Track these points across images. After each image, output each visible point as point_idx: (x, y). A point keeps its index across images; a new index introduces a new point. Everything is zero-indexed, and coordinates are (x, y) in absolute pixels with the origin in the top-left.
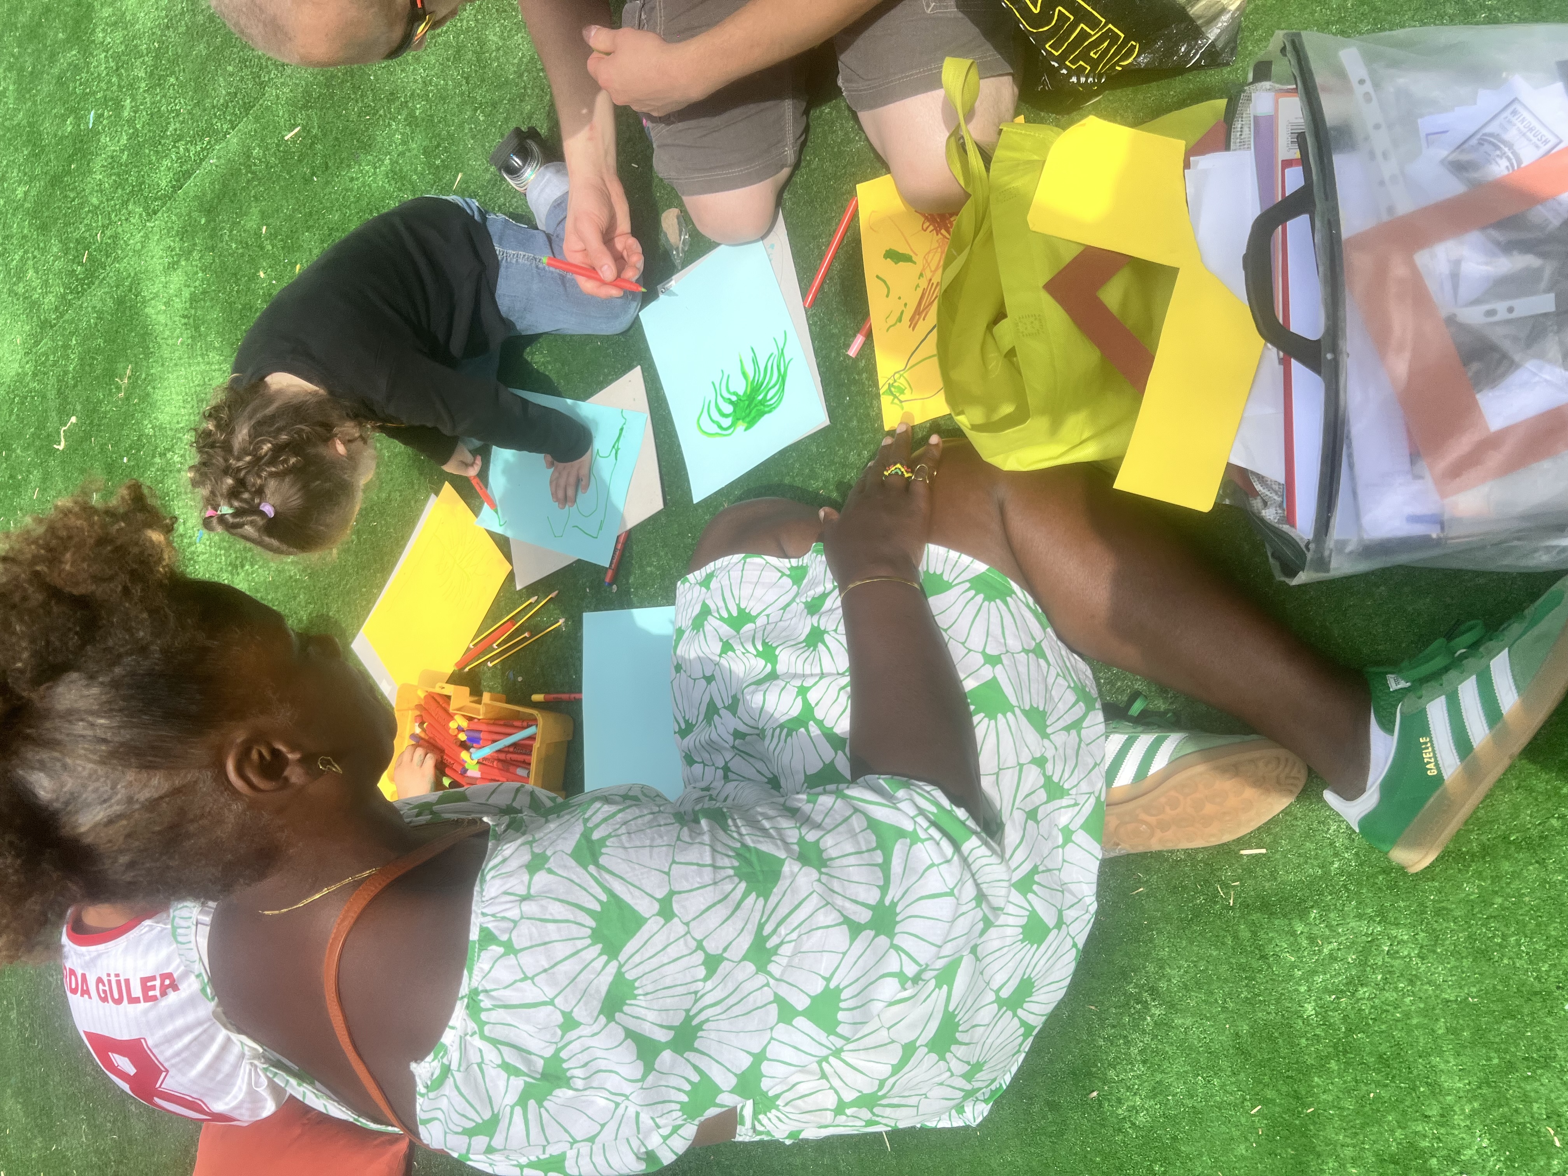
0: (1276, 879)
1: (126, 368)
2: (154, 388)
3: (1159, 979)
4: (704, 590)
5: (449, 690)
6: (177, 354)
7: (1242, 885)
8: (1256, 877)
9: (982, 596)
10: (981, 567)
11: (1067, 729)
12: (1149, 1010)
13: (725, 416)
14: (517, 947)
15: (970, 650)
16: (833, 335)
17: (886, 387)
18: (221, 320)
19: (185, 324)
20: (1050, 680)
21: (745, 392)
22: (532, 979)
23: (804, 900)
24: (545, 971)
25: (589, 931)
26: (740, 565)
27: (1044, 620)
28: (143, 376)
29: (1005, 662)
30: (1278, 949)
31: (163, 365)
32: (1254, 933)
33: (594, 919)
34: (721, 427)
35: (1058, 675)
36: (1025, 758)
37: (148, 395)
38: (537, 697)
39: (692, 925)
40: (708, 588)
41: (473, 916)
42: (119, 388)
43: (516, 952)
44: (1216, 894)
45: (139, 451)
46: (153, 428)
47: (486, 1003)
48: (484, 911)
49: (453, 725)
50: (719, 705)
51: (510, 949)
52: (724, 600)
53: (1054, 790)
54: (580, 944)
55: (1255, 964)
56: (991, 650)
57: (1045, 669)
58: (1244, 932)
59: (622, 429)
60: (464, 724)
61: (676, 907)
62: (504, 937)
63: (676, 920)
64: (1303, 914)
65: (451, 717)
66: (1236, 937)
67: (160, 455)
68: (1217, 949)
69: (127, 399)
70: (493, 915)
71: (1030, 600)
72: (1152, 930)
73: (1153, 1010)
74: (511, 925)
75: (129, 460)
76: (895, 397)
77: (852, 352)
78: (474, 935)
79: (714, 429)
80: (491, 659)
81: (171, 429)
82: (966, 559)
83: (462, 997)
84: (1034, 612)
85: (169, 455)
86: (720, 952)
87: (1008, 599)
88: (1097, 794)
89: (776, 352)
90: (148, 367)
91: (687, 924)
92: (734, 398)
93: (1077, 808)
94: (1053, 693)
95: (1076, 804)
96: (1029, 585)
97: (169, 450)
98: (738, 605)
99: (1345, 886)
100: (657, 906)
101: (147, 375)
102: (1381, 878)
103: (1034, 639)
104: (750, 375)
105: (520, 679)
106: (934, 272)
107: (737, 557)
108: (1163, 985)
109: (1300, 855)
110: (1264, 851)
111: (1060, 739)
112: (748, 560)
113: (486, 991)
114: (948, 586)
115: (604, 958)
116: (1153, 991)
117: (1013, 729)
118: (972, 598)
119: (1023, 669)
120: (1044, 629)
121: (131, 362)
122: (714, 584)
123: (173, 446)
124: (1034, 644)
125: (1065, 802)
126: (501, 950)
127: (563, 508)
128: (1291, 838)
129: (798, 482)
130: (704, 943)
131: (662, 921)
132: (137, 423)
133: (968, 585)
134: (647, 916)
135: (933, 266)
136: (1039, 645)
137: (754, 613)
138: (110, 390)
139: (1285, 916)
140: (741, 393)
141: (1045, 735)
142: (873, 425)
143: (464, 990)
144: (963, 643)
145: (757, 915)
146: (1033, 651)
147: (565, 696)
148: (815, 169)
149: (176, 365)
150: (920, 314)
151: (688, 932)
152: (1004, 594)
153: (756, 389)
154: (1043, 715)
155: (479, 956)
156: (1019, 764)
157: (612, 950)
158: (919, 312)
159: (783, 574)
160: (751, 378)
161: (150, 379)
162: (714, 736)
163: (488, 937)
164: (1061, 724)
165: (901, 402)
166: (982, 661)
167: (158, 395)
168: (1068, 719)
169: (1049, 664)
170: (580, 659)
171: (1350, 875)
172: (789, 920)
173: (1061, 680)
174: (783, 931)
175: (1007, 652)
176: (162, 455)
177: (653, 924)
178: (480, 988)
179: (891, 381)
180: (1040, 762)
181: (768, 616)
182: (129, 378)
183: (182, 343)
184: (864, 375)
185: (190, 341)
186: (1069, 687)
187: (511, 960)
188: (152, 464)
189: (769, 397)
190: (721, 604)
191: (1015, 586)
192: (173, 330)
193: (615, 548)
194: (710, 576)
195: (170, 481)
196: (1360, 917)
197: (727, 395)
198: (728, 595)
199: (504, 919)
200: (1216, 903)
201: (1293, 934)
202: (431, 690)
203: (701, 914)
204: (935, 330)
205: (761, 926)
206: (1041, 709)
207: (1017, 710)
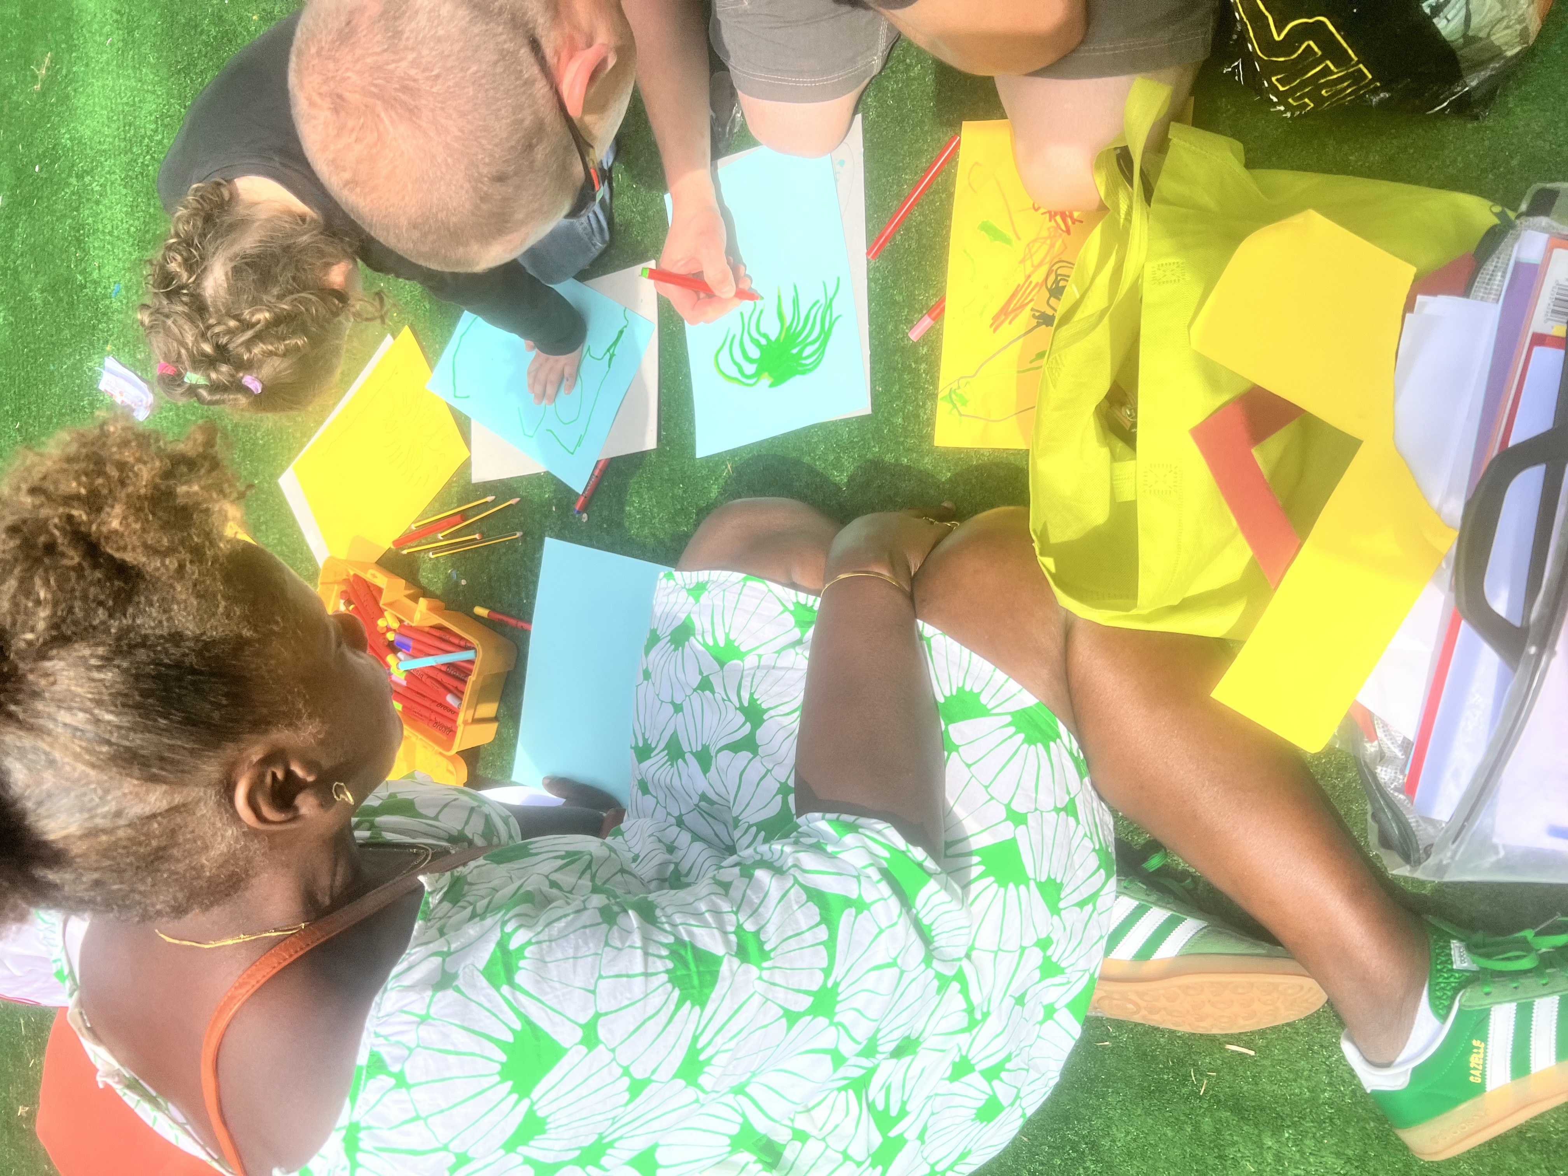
0: (1257, 1084)
1: (44, 54)
2: (75, 91)
3: (1103, 1137)
4: (691, 600)
5: (380, 579)
6: (105, 57)
7: (1218, 1077)
8: (1235, 1075)
9: (1021, 736)
10: (1028, 700)
11: (1081, 904)
12: (1085, 1162)
13: (750, 360)
14: (410, 1081)
15: (992, 798)
16: (895, 303)
17: (947, 391)
18: (159, 30)
19: (117, 21)
20: (1075, 843)
21: (778, 339)
22: (425, 1119)
23: (745, 1003)
24: (442, 1111)
25: (498, 1067)
26: (739, 586)
27: (1084, 768)
28: (64, 72)
29: (1030, 821)
30: (1239, 1155)
31: (87, 65)
32: (1218, 1131)
33: (505, 1052)
34: (741, 371)
35: (1085, 835)
36: (1029, 940)
37: (68, 97)
38: (480, 611)
39: (618, 1050)
40: (697, 600)
41: (365, 1035)
42: (35, 77)
43: (408, 1087)
44: (1186, 1077)
45: (53, 162)
46: (70, 139)
47: (365, 1142)
48: (379, 1030)
49: (381, 623)
50: (686, 748)
51: (401, 1081)
52: (712, 623)
53: (1050, 969)
54: (485, 1082)
55: (1210, 1160)
56: (1019, 806)
57: (1072, 829)
58: (1207, 1124)
59: (621, 332)
60: (395, 625)
61: (601, 1032)
62: (395, 1068)
63: (601, 1047)
64: (1277, 1131)
65: (381, 613)
66: (1197, 1127)
67: (77, 176)
68: (1173, 1131)
69: (44, 94)
70: (385, 1037)
71: (1075, 745)
72: (1108, 1087)
73: (1088, 1164)
74: (407, 1052)
75: (41, 170)
76: (955, 406)
77: (914, 335)
78: (362, 1058)
79: (734, 372)
80: (435, 550)
81: (91, 149)
82: (1013, 686)
83: (340, 1129)
84: (1075, 760)
85: (87, 179)
86: (646, 1076)
87: (1052, 744)
88: (1091, 971)
89: (823, 301)
90: (69, 62)
91: (613, 1050)
92: (763, 342)
93: (1068, 986)
94: (1075, 857)
95: (1068, 983)
96: (1077, 727)
97: (88, 174)
98: (727, 635)
99: (1331, 1119)
100: (580, 1033)
101: (69, 72)
102: (1372, 1124)
103: (1068, 793)
104: (787, 322)
105: (463, 582)
106: (1036, 268)
107: (737, 576)
108: (1106, 1143)
109: (1290, 1071)
110: (1252, 1053)
111: (1073, 916)
112: (749, 583)
113: (369, 1128)
114: (984, 712)
115: (515, 1097)
116: (1094, 1146)
117: (1023, 907)
118: (1010, 737)
119: (1048, 832)
120: (1081, 778)
121: (51, 50)
122: (704, 598)
123: (92, 170)
124: (1067, 799)
125: (1058, 979)
126: (392, 1081)
127: (540, 403)
128: (1286, 1051)
129: (819, 465)
130: (631, 1069)
131: (584, 1049)
132: (53, 128)
133: (1009, 719)
134: (567, 1046)
135: (1037, 259)
136: (1072, 801)
137: (743, 649)
138: (25, 76)
139: (1256, 1125)
140: (773, 338)
141: (1055, 910)
142: (920, 430)
143: (344, 1119)
144: (986, 787)
145: (691, 1027)
146: (1065, 809)
147: (512, 622)
148: (914, 79)
149: (102, 70)
150: (1007, 315)
151: (614, 1059)
152: (1048, 737)
153: (790, 337)
154: (1059, 887)
155: (365, 1085)
156: (1021, 947)
157: (523, 1089)
158: (1005, 313)
159: (786, 609)
160: (787, 323)
161: (71, 79)
162: (676, 782)
163: (378, 1065)
164: (1076, 897)
165: (961, 415)
166: (1004, 815)
167: (80, 101)
168: (1085, 891)
169: (1078, 822)
170: (535, 583)
171: (1339, 1110)
172: (727, 1027)
173: (1087, 843)
174: (719, 1040)
175: (1036, 809)
176: (80, 177)
177: (575, 1054)
178: (363, 1124)
179: (955, 386)
180: (1044, 944)
181: (760, 656)
182: (48, 69)
183: (111, 45)
184: (923, 366)
185: (121, 44)
186: (1094, 850)
187: (402, 1094)
188: (68, 184)
189: (805, 354)
190: (708, 627)
191: (1062, 729)
192: (103, 24)
193: (593, 474)
194: (700, 587)
195: (87, 212)
196: (1338, 1155)
197: (755, 335)
198: (717, 619)
199: (398, 1044)
200: (1184, 1085)
201: (1260, 1145)
202: (361, 574)
203: (629, 1037)
204: (1021, 340)
205: (695, 1039)
206: (1058, 881)
207: (1032, 884)
